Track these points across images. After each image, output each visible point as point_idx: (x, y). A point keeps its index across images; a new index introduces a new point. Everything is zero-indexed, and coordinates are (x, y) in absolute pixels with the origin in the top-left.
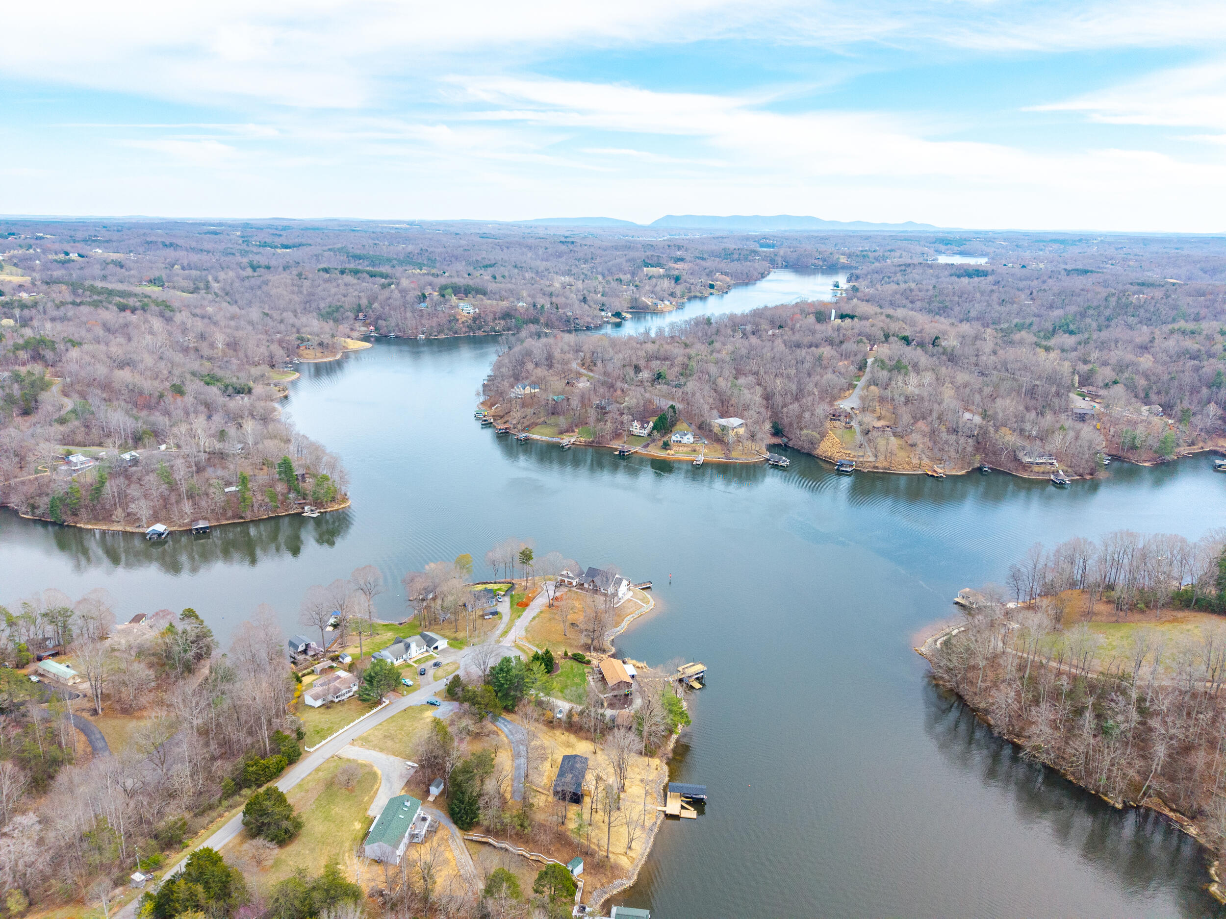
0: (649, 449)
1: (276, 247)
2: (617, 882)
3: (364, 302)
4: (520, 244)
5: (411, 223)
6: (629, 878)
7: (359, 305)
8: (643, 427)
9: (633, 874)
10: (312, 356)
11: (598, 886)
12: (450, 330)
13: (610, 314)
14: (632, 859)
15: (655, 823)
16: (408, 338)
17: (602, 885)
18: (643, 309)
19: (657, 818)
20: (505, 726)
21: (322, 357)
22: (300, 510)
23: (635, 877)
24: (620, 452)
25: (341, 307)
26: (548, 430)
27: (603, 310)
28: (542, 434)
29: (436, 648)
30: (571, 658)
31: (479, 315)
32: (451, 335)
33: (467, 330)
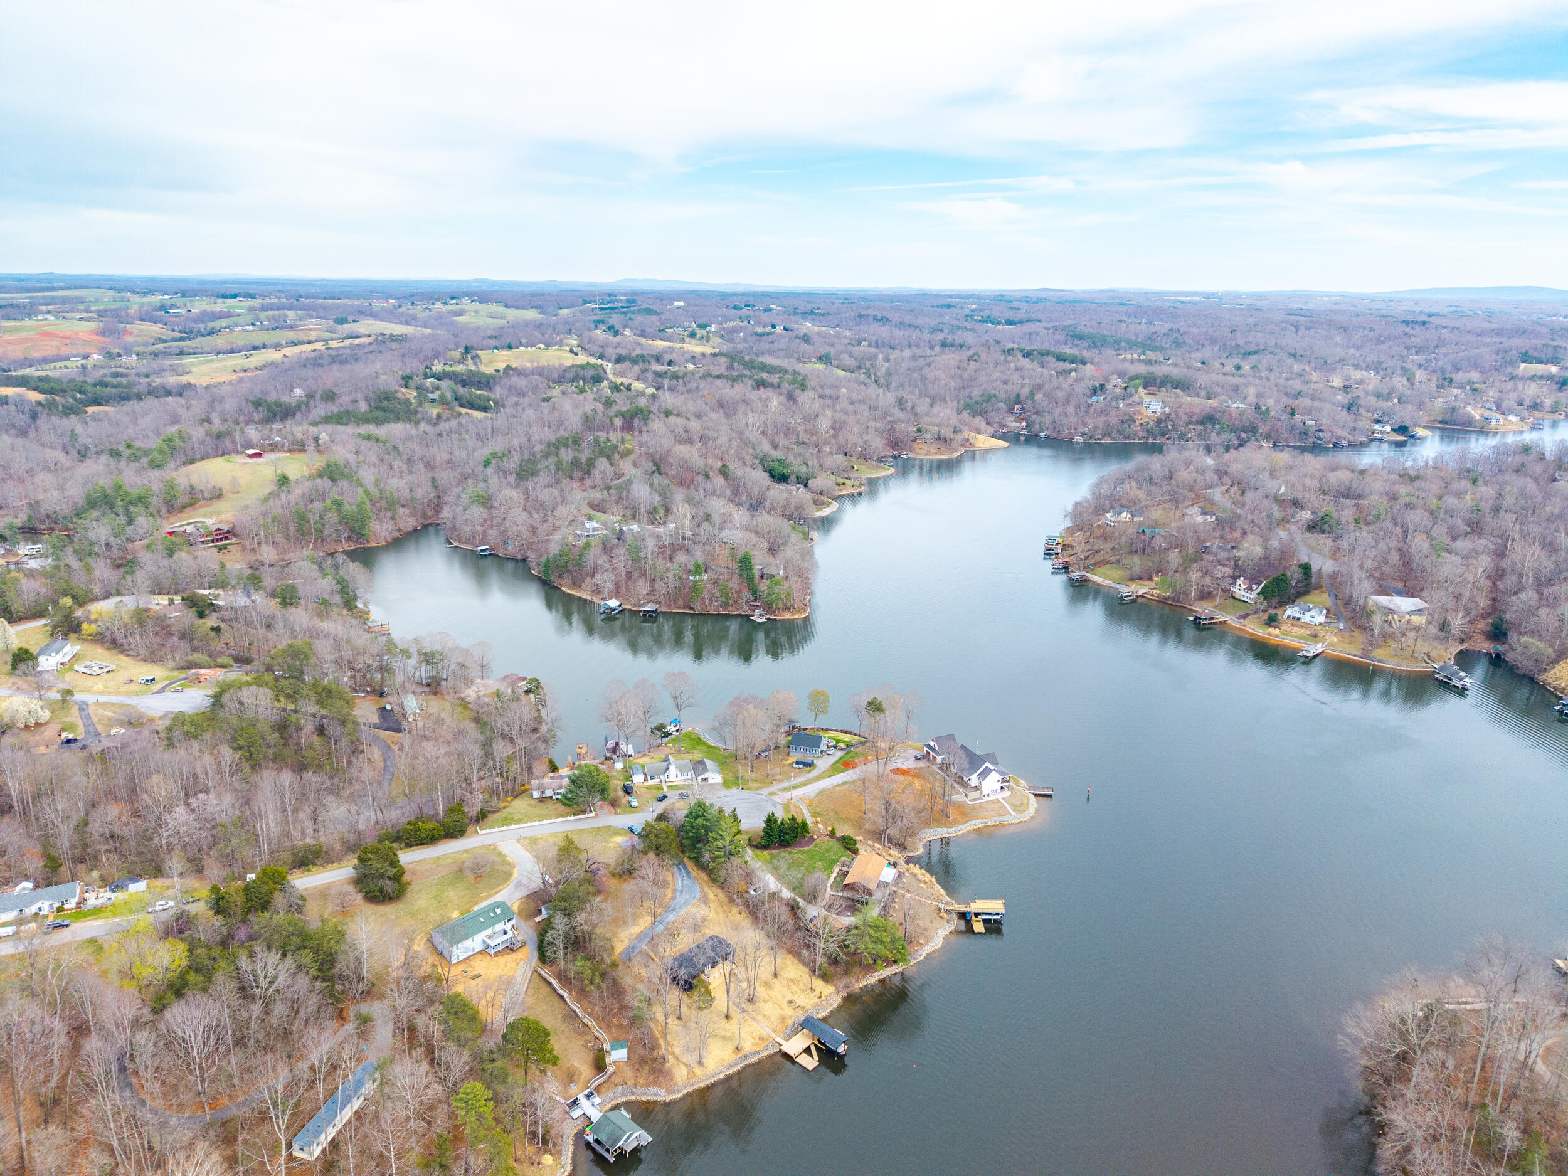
0: (1246, 621)
1: (999, 323)
2: (652, 1089)
3: (1025, 391)
4: (1330, 323)
5: (1208, 296)
6: (669, 1092)
7: (1018, 396)
8: (1249, 589)
9: (679, 1091)
10: (926, 453)
11: (629, 1083)
12: (1120, 432)
13: (1388, 428)
14: (692, 1074)
15: (758, 1052)
16: (1063, 440)
17: (635, 1084)
18: (1461, 424)
19: (766, 1048)
20: (683, 880)
21: (936, 454)
22: (750, 613)
23: (679, 1095)
24: (1196, 618)
25: (995, 396)
26: (1116, 573)
27: (1378, 421)
28: (1107, 577)
29: (706, 780)
30: (838, 839)
31: (1168, 416)
32: (1120, 439)
33: (1145, 434)
